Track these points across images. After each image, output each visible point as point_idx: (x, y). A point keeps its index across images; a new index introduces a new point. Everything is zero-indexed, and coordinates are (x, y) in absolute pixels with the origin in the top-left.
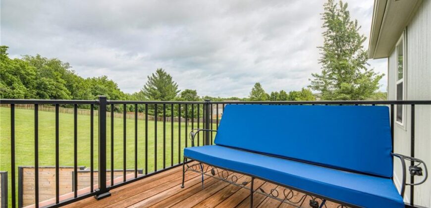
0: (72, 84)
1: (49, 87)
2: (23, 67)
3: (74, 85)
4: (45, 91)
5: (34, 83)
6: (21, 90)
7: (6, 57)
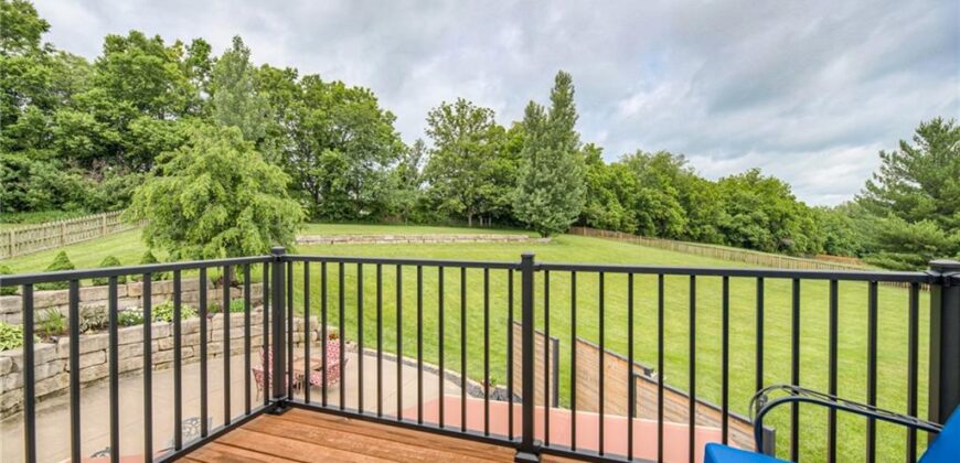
0: (690, 195)
1: (653, 203)
2: (619, 175)
3: (693, 197)
4: (646, 211)
5: (633, 198)
6: (617, 212)
7: (600, 164)
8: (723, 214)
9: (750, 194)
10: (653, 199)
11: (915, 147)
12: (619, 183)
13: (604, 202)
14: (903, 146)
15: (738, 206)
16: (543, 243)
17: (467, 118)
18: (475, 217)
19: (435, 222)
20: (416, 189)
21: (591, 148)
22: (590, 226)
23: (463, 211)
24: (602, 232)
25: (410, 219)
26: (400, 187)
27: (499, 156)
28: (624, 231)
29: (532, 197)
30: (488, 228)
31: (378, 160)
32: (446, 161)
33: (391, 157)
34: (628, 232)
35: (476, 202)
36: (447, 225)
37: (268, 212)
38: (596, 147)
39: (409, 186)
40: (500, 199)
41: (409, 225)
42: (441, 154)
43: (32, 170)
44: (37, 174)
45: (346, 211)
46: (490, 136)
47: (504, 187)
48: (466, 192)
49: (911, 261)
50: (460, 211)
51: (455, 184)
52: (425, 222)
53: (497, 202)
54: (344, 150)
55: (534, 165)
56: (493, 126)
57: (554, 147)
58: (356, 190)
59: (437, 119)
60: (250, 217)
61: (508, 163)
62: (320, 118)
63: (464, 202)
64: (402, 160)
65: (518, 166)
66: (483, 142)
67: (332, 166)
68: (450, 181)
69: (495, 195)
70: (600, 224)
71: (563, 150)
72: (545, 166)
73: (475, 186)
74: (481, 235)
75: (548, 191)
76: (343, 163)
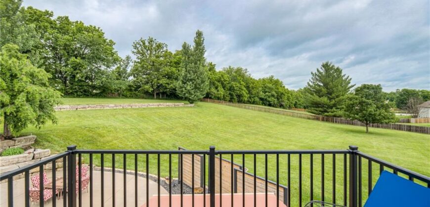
0: (250, 85)
1: (236, 88)
2: (222, 76)
3: (251, 86)
4: (233, 91)
5: (228, 86)
6: (222, 92)
7: (215, 71)
8: (261, 93)
9: (270, 85)
10: (236, 86)
11: (321, 71)
12: (222, 80)
13: (216, 88)
14: (318, 70)
15: (267, 90)
16: (191, 107)
17: (154, 47)
18: (158, 94)
19: (137, 97)
20: (126, 80)
21: (211, 64)
22: (211, 98)
23: (152, 91)
24: (216, 101)
25: (123, 95)
26: (117, 79)
27: (169, 65)
28: (225, 100)
29: (185, 86)
30: (164, 99)
31: (104, 65)
32: (142, 67)
33: (112, 63)
34: (226, 100)
35: (158, 87)
36: (143, 98)
37: (37, 96)
38: (213, 64)
39: (122, 78)
40: (170, 86)
41: (122, 98)
42: (140, 63)
45: (85, 91)
46: (165, 56)
47: (172, 80)
48: (153, 82)
49: (320, 111)
50: (150, 91)
51: (147, 78)
52: (131, 97)
53: (169, 87)
54: (83, 58)
55: (186, 71)
56: (167, 51)
57: (196, 63)
58: (91, 79)
59: (138, 46)
60: (24, 99)
61: (174, 69)
62: (68, 40)
63: (152, 87)
64: (119, 65)
65: (179, 71)
66: (162, 59)
67: (76, 67)
68: (145, 76)
69: (168, 84)
70: (215, 97)
71: (200, 64)
72: (191, 72)
73: (158, 80)
74: (161, 104)
75: (193, 83)
76: (83, 66)
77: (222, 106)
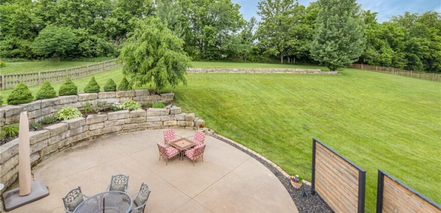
1: (421, 48)
2: (391, 29)
4: (415, 53)
5: (403, 45)
6: (388, 53)
7: (375, 23)
10: (422, 45)
12: (391, 35)
13: (378, 48)
16: (332, 75)
17: (281, 3)
18: (285, 58)
19: (261, 61)
20: (251, 43)
21: (368, 13)
22: (366, 63)
23: (278, 54)
24: (377, 67)
25: (247, 59)
26: (242, 43)
27: (301, 23)
28: (395, 67)
29: (324, 46)
30: (293, 64)
31: (231, 29)
32: (268, 27)
33: (238, 27)
34: (399, 67)
35: (286, 49)
36: (268, 62)
37: (171, 60)
38: (372, 12)
39: (247, 42)
40: (301, 48)
41: (247, 62)
42: (265, 24)
43: (98, 42)
44: (99, 43)
45: (215, 56)
46: (295, 12)
47: (304, 40)
48: (280, 44)
50: (276, 55)
51: (273, 40)
52: (256, 61)
53: (300, 49)
54: (214, 25)
55: (326, 27)
56: (297, 6)
57: (341, 14)
58: (220, 45)
59: (263, 5)
60: (163, 62)
61: (307, 27)
62: (203, 11)
63: (279, 50)
64: (244, 29)
65: (314, 28)
66: (291, 16)
67: (209, 33)
68: (270, 38)
69: (299, 45)
70: (374, 62)
71: (348, 15)
72: (334, 26)
73: (286, 41)
74: (289, 69)
75: (336, 42)
76: (213, 32)
77: (391, 76)
